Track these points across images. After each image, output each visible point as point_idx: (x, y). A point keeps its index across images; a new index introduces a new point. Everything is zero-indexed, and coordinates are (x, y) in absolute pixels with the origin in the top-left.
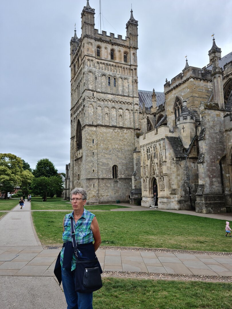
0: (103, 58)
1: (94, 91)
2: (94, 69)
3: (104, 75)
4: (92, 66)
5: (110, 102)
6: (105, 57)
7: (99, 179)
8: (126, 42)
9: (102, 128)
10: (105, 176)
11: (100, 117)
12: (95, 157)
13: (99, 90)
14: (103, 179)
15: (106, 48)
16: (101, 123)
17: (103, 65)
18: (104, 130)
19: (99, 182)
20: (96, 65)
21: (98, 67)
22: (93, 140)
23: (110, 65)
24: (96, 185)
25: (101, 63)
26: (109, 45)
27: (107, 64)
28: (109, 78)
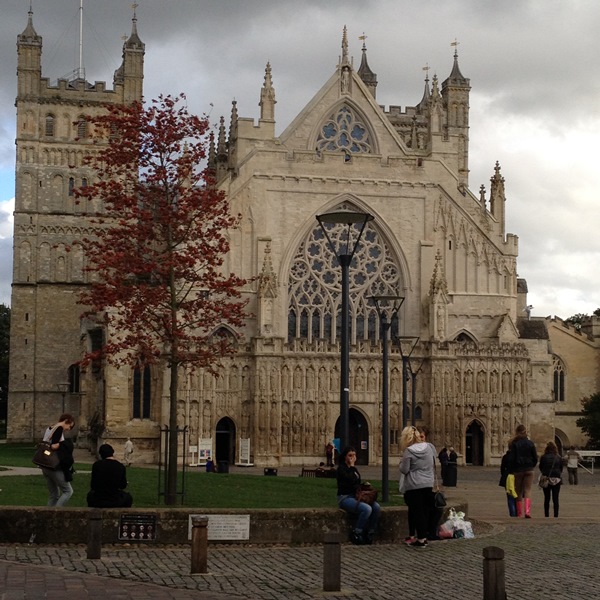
0: (58, 139)
1: (34, 213)
2: (35, 166)
3: (58, 175)
4: (31, 160)
5: (69, 233)
6: (64, 134)
7: (35, 392)
8: (114, 95)
9: (48, 288)
10: (50, 386)
11: (46, 265)
12: (30, 350)
13: (45, 209)
14: (45, 393)
15: (66, 116)
16: (47, 278)
17: (59, 154)
18: (53, 291)
19: (35, 399)
20: (40, 156)
21: (45, 160)
22: (27, 315)
23: (74, 151)
24: (29, 404)
25: (53, 150)
26: (72, 108)
27: (67, 150)
28: (71, 179)
